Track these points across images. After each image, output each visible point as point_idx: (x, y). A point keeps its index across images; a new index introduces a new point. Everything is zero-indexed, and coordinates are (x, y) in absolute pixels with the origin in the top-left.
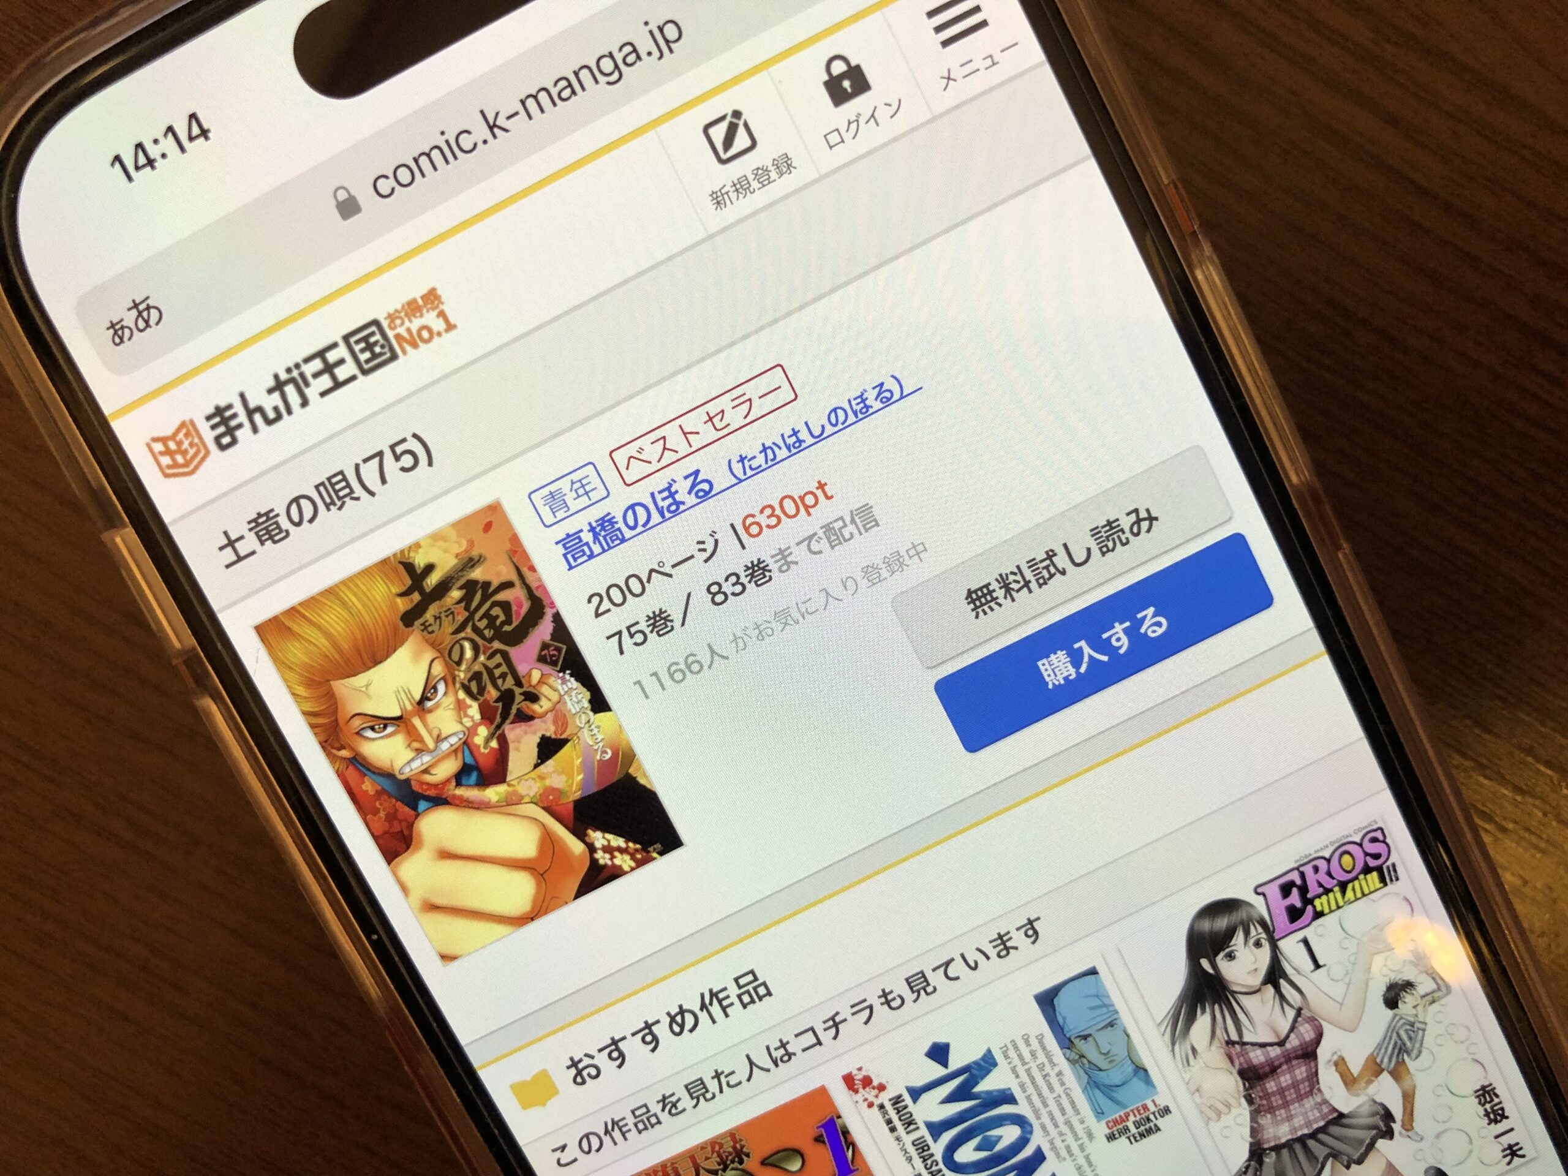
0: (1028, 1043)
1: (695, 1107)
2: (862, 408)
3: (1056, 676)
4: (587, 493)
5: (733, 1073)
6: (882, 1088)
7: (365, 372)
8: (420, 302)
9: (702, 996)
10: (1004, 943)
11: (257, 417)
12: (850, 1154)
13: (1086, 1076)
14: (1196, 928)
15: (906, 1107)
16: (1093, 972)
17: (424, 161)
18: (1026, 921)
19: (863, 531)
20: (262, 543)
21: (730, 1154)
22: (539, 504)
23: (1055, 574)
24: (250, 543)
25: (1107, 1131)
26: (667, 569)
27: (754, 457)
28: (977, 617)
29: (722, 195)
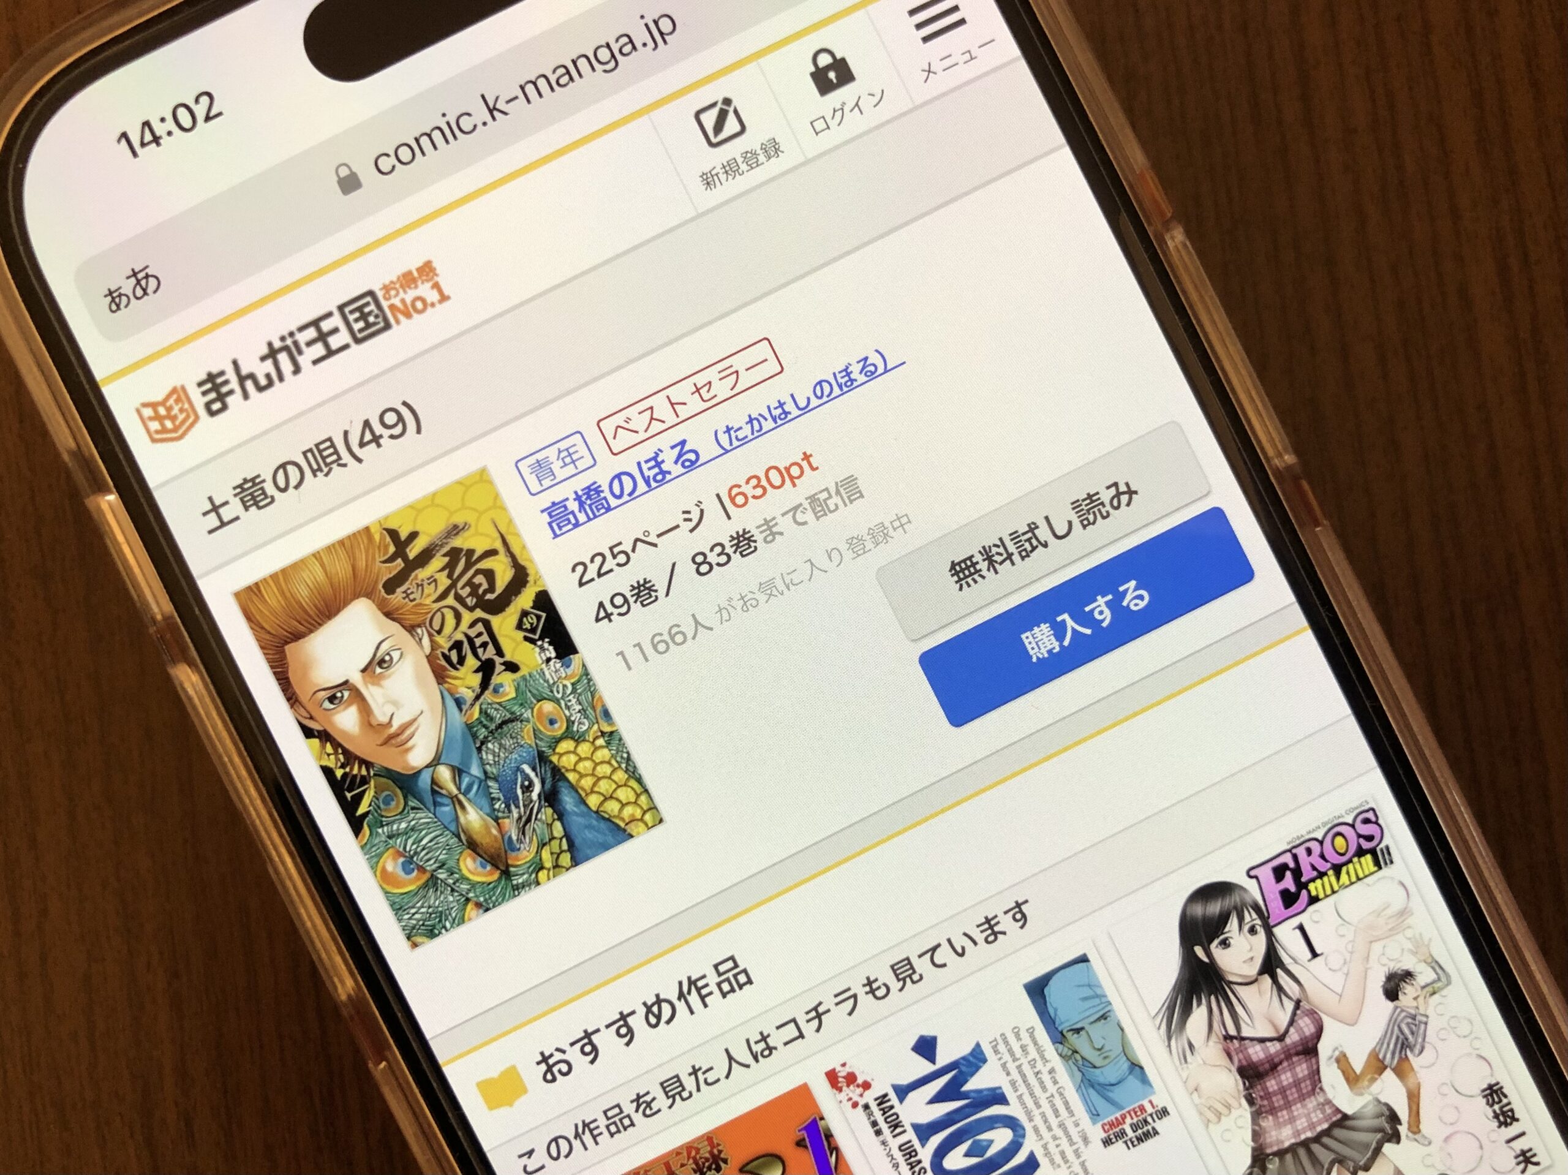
0: (1018, 1036)
1: (670, 1107)
2: (847, 381)
3: (1039, 649)
4: (573, 462)
5: (711, 1069)
6: (866, 1086)
7: (358, 341)
8: (416, 274)
9: (680, 983)
10: (991, 927)
11: (249, 384)
12: (833, 1160)
13: (1080, 1074)
14: (1188, 913)
15: (892, 1107)
16: (1084, 959)
17: (424, 141)
18: (1014, 904)
19: (847, 501)
20: (247, 508)
21: (707, 1160)
22: (526, 471)
23: (1037, 547)
24: (235, 508)
25: (1104, 1135)
26: (652, 539)
27: (740, 428)
28: (961, 589)
29: (712, 176)
